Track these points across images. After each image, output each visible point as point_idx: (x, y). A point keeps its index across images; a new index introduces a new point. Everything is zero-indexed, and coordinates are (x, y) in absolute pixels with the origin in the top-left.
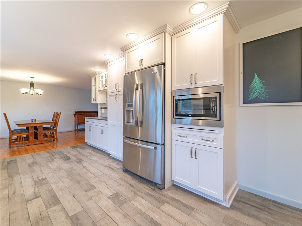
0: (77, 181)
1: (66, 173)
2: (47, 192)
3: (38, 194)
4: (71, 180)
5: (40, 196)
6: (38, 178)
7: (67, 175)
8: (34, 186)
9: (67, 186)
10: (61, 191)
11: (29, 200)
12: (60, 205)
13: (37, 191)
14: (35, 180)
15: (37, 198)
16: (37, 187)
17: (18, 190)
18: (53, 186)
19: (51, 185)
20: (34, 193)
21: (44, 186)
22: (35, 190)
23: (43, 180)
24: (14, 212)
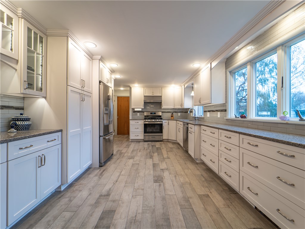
0: (136, 171)
1: (137, 181)
2: (156, 170)
3: (162, 171)
4: (139, 173)
5: (161, 169)
6: (160, 185)
7: (137, 179)
8: (164, 178)
9: (144, 169)
10: (149, 168)
11: (167, 169)
12: (153, 163)
13: (162, 173)
14: (162, 183)
15: (163, 169)
16: (161, 176)
17: (174, 178)
18: (152, 172)
19: (152, 174)
20: (163, 172)
21: (157, 175)
22: (163, 174)
23: (156, 181)
24: (172, 166)
